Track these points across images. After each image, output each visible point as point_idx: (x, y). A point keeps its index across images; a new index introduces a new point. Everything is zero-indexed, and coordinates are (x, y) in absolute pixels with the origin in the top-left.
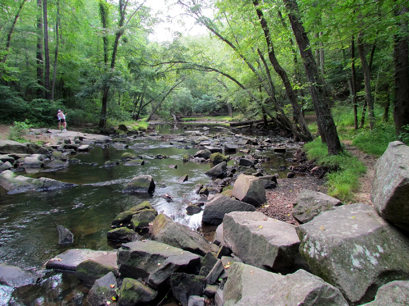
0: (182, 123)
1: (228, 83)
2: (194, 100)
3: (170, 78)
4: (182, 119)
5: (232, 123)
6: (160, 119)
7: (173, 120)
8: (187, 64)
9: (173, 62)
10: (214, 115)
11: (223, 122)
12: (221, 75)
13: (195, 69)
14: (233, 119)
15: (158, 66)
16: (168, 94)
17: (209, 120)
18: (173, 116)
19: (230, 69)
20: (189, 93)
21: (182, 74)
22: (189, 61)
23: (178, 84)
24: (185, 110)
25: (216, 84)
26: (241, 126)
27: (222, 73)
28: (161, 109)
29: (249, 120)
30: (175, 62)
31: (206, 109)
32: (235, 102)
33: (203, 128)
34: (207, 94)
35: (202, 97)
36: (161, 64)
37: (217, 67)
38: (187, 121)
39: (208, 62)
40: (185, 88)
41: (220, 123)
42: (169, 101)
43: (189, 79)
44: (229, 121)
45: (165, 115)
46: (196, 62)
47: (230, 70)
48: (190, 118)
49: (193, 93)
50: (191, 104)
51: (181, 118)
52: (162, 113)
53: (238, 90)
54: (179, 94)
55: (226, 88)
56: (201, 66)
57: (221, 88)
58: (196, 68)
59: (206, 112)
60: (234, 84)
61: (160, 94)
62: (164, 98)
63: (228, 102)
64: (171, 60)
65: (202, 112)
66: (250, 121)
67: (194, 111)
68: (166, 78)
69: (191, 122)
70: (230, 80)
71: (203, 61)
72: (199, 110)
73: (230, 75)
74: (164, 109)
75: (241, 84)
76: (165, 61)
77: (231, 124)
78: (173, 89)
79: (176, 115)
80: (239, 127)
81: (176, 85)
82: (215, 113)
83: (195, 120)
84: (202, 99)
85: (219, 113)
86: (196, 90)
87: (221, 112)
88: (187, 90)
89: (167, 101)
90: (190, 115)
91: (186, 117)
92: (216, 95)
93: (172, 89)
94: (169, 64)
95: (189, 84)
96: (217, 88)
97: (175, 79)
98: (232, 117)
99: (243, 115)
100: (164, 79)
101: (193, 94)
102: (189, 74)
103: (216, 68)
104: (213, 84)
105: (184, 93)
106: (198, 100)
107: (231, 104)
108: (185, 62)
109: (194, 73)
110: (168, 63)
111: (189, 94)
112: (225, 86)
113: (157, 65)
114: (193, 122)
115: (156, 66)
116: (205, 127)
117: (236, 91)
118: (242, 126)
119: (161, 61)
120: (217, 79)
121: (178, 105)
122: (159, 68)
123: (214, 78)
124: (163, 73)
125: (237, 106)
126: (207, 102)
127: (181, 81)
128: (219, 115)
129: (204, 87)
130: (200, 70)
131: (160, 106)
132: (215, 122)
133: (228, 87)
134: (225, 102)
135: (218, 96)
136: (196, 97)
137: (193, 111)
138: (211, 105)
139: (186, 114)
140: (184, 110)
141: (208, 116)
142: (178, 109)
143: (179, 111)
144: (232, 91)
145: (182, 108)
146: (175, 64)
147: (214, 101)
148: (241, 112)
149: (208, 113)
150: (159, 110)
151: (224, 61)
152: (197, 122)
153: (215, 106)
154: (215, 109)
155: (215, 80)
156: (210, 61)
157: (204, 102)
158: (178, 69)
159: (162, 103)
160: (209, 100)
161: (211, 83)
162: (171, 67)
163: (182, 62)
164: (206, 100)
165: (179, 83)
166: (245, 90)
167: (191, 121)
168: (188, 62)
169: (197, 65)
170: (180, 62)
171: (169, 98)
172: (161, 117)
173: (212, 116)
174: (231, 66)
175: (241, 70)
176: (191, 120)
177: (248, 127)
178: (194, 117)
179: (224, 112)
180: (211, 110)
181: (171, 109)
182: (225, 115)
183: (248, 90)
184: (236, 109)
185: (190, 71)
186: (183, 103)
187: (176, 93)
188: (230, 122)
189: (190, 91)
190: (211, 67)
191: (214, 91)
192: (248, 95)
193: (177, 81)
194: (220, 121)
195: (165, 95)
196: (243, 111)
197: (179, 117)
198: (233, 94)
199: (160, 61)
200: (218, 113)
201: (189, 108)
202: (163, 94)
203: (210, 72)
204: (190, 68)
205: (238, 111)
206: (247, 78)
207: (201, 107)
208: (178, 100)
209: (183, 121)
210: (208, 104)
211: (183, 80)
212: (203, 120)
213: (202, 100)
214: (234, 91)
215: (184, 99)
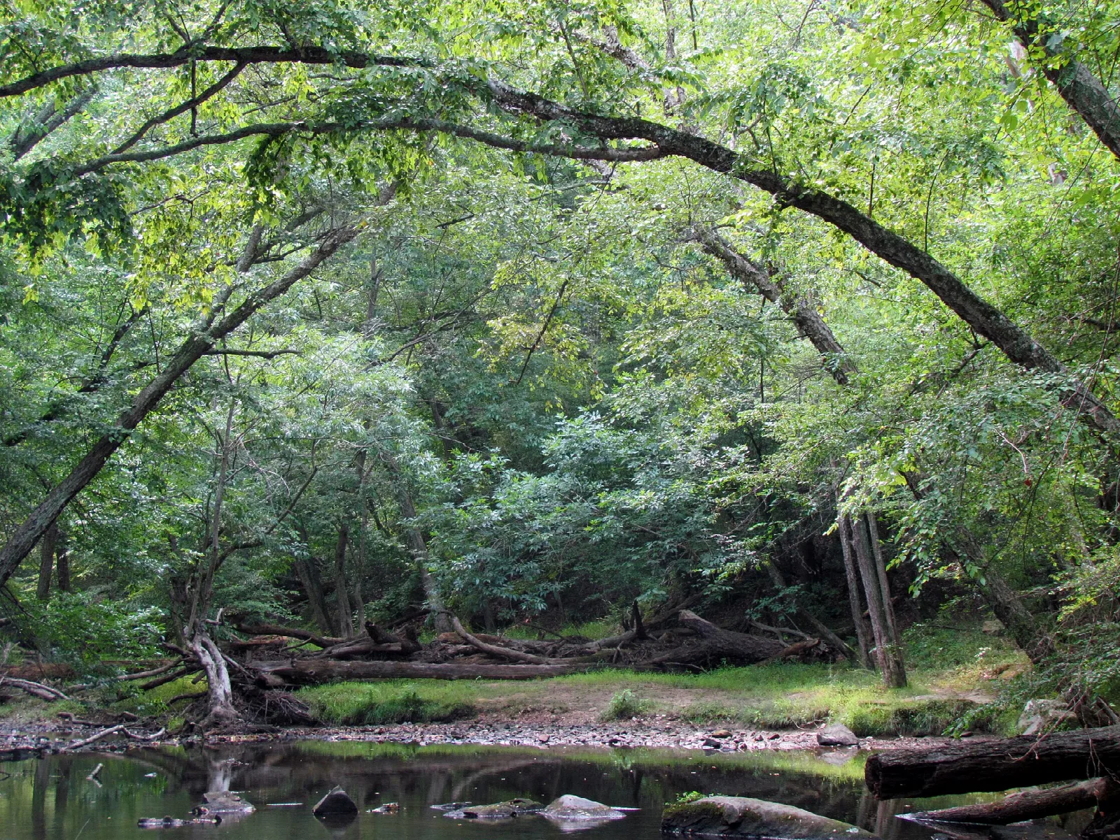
0: (306, 740)
1: (840, 289)
2: (451, 472)
3: (176, 231)
4: (307, 694)
5: (887, 748)
6: (45, 688)
7: (202, 700)
8: (373, 74)
9: (213, 54)
10: (685, 651)
11: (787, 741)
12: (758, 199)
13: (464, 132)
14: (907, 701)
15: (48, 95)
16: (152, 402)
17: (623, 713)
18: (194, 666)
19: (867, 138)
20: (393, 396)
21: (320, 181)
22: (401, 42)
23: (271, 294)
24: (340, 595)
25: (710, 297)
26: (1001, 787)
27: (769, 181)
28: (65, 580)
29: (1088, 717)
30: (245, 57)
31: (586, 585)
32: (916, 508)
33: (550, 813)
34: (605, 410)
35: (552, 445)
36: (77, 69)
37: (723, 111)
38: (360, 719)
39: (620, 54)
40: (349, 343)
41: (755, 744)
42: (156, 482)
43: (399, 241)
44: (861, 730)
45: (109, 644)
46: (479, 56)
47: (868, 152)
48: (406, 689)
49: (440, 395)
50: (412, 523)
51: (295, 679)
52: (72, 624)
53: (962, 373)
54: (275, 401)
55: (823, 342)
56: (530, 101)
57: (763, 351)
58: (478, 114)
59: (593, 611)
60: (914, 300)
61: (56, 411)
62: (106, 446)
63: (844, 507)
64: (194, 27)
65: (547, 621)
66: (1100, 732)
67: (454, 609)
68: (125, 230)
69: (409, 733)
70: (859, 254)
71: (557, 51)
72: (506, 592)
73: (862, 205)
74: (100, 577)
75: (988, 311)
76: (119, 42)
77: (875, 767)
78: (206, 349)
79: (236, 651)
80: (981, 801)
81: (243, 313)
82: (697, 632)
83: (461, 714)
84: (539, 467)
85: (748, 628)
86: (477, 367)
87: (768, 617)
88: (373, 362)
89: (140, 491)
90: (405, 654)
91: (349, 676)
92: (706, 430)
93: (196, 349)
94: (171, 78)
95: (396, 291)
96: (721, 349)
97: (240, 242)
98: (899, 681)
99: (1019, 660)
100: (104, 244)
101: (439, 410)
102: (401, 184)
103: (710, 129)
104: (671, 295)
105: (332, 395)
106: (493, 478)
107: (885, 525)
108: (357, 59)
109: (454, 175)
110: (160, 61)
111: (399, 408)
112: (805, 325)
113: (38, 80)
114: (432, 738)
115: (17, 89)
116: (568, 800)
117: (940, 381)
118: (1012, 795)
119: (86, 37)
120: (712, 249)
121: (262, 523)
122: (51, 120)
123: (679, 232)
124: (98, 167)
125: (947, 555)
126: (605, 498)
127: (303, 256)
128: (740, 659)
129: (569, 337)
130: (518, 147)
131: (52, 536)
132: (693, 742)
133: (840, 333)
134: (812, 503)
135: (727, 439)
136: (474, 439)
137: (434, 601)
138: (642, 537)
139: (353, 636)
140: (328, 589)
141: (615, 661)
142: (256, 577)
143: (266, 605)
144: (894, 386)
145: (312, 566)
146: (242, 80)
147: (684, 489)
148: (993, 625)
149: (618, 633)
150: (43, 595)
151: (797, 42)
152: (482, 739)
153: (689, 550)
154: (691, 587)
155: (697, 249)
156: (635, 47)
157: (568, 498)
158: (275, 133)
159: (80, 510)
160: (626, 481)
161: (650, 291)
162: (192, 105)
163: (315, 55)
164: (593, 476)
165: (285, 286)
166: (1040, 379)
167: (415, 718)
168: (385, 50)
169: (487, 94)
170: (292, 55)
171: (159, 448)
172: (63, 675)
173: (660, 667)
174: (879, 107)
175: (989, 153)
176: (413, 713)
177: (1082, 800)
178: (444, 676)
179: (800, 621)
180: (652, 594)
181: (176, 580)
182: (806, 656)
183: (1074, 376)
184: (938, 590)
185: (412, 157)
186: (329, 510)
187: (249, 402)
188: (868, 744)
189: (401, 380)
190: (653, 114)
191: (689, 382)
192: (1070, 427)
193: (257, 254)
194: (751, 724)
195: (111, 421)
196: (1018, 609)
197: (267, 669)
198: (900, 415)
199: (70, 43)
200: (722, 636)
201: (398, 573)
202: (94, 400)
203: (635, 173)
204: (405, 123)
205: (969, 616)
206: (1057, 242)
207: (528, 555)
208: (270, 475)
209: (313, 724)
210: (612, 526)
211: (322, 255)
212: (557, 715)
213: (546, 482)
214: (916, 388)
215: (335, 466)
